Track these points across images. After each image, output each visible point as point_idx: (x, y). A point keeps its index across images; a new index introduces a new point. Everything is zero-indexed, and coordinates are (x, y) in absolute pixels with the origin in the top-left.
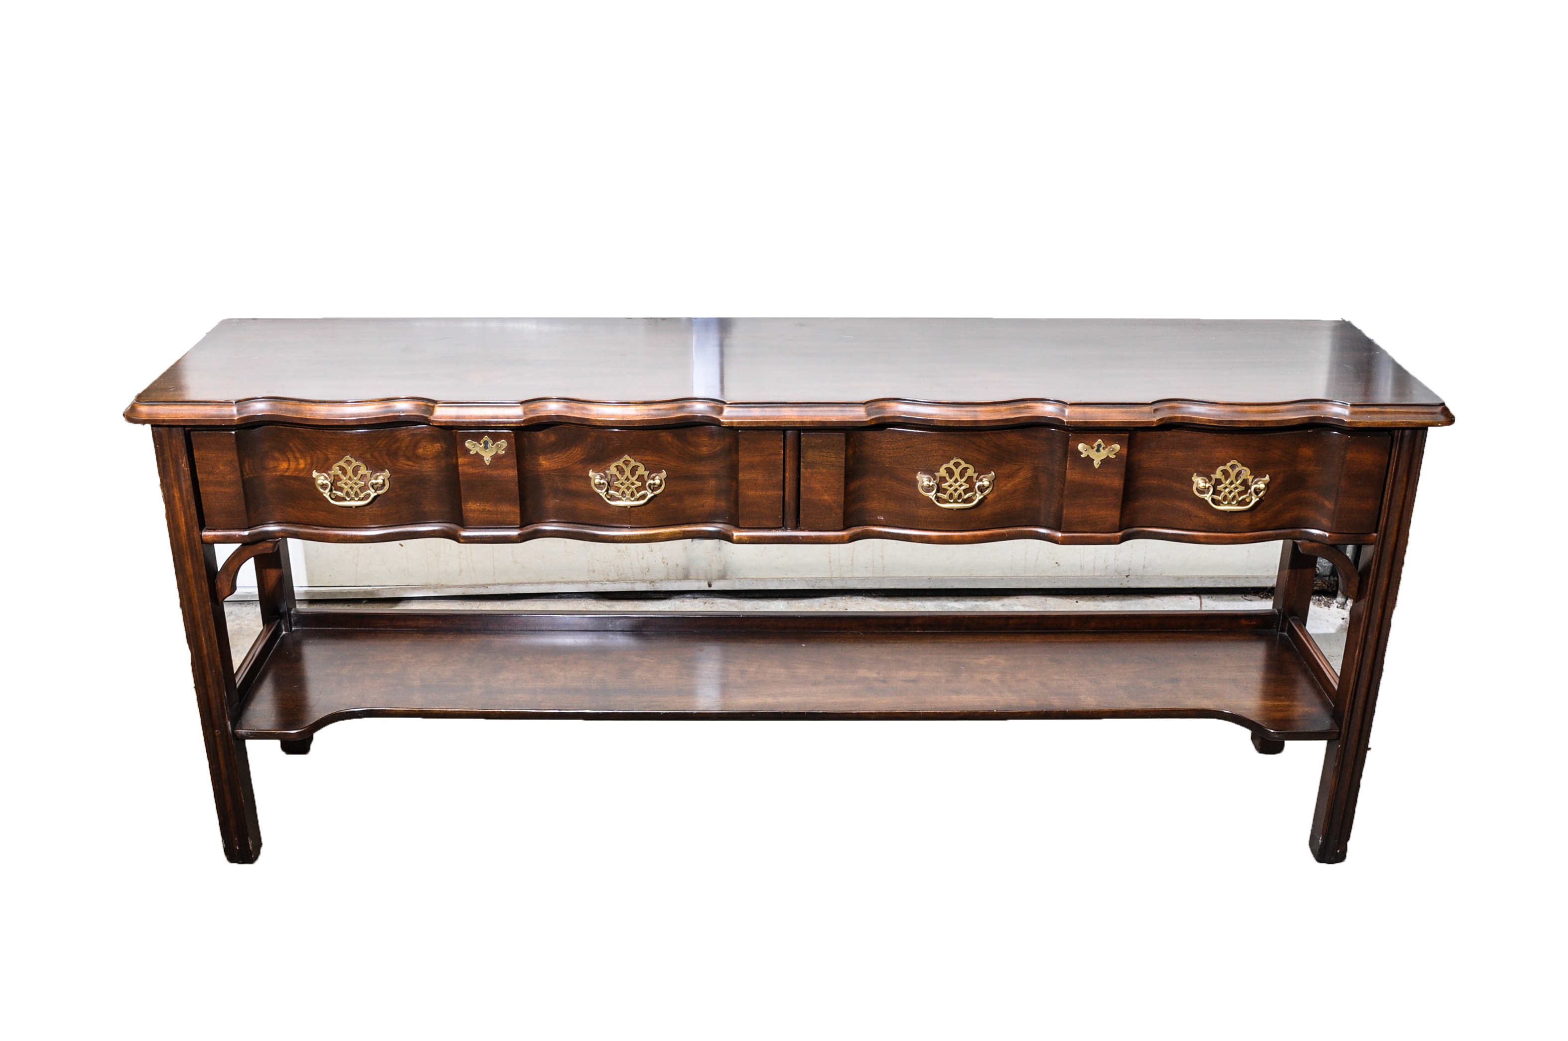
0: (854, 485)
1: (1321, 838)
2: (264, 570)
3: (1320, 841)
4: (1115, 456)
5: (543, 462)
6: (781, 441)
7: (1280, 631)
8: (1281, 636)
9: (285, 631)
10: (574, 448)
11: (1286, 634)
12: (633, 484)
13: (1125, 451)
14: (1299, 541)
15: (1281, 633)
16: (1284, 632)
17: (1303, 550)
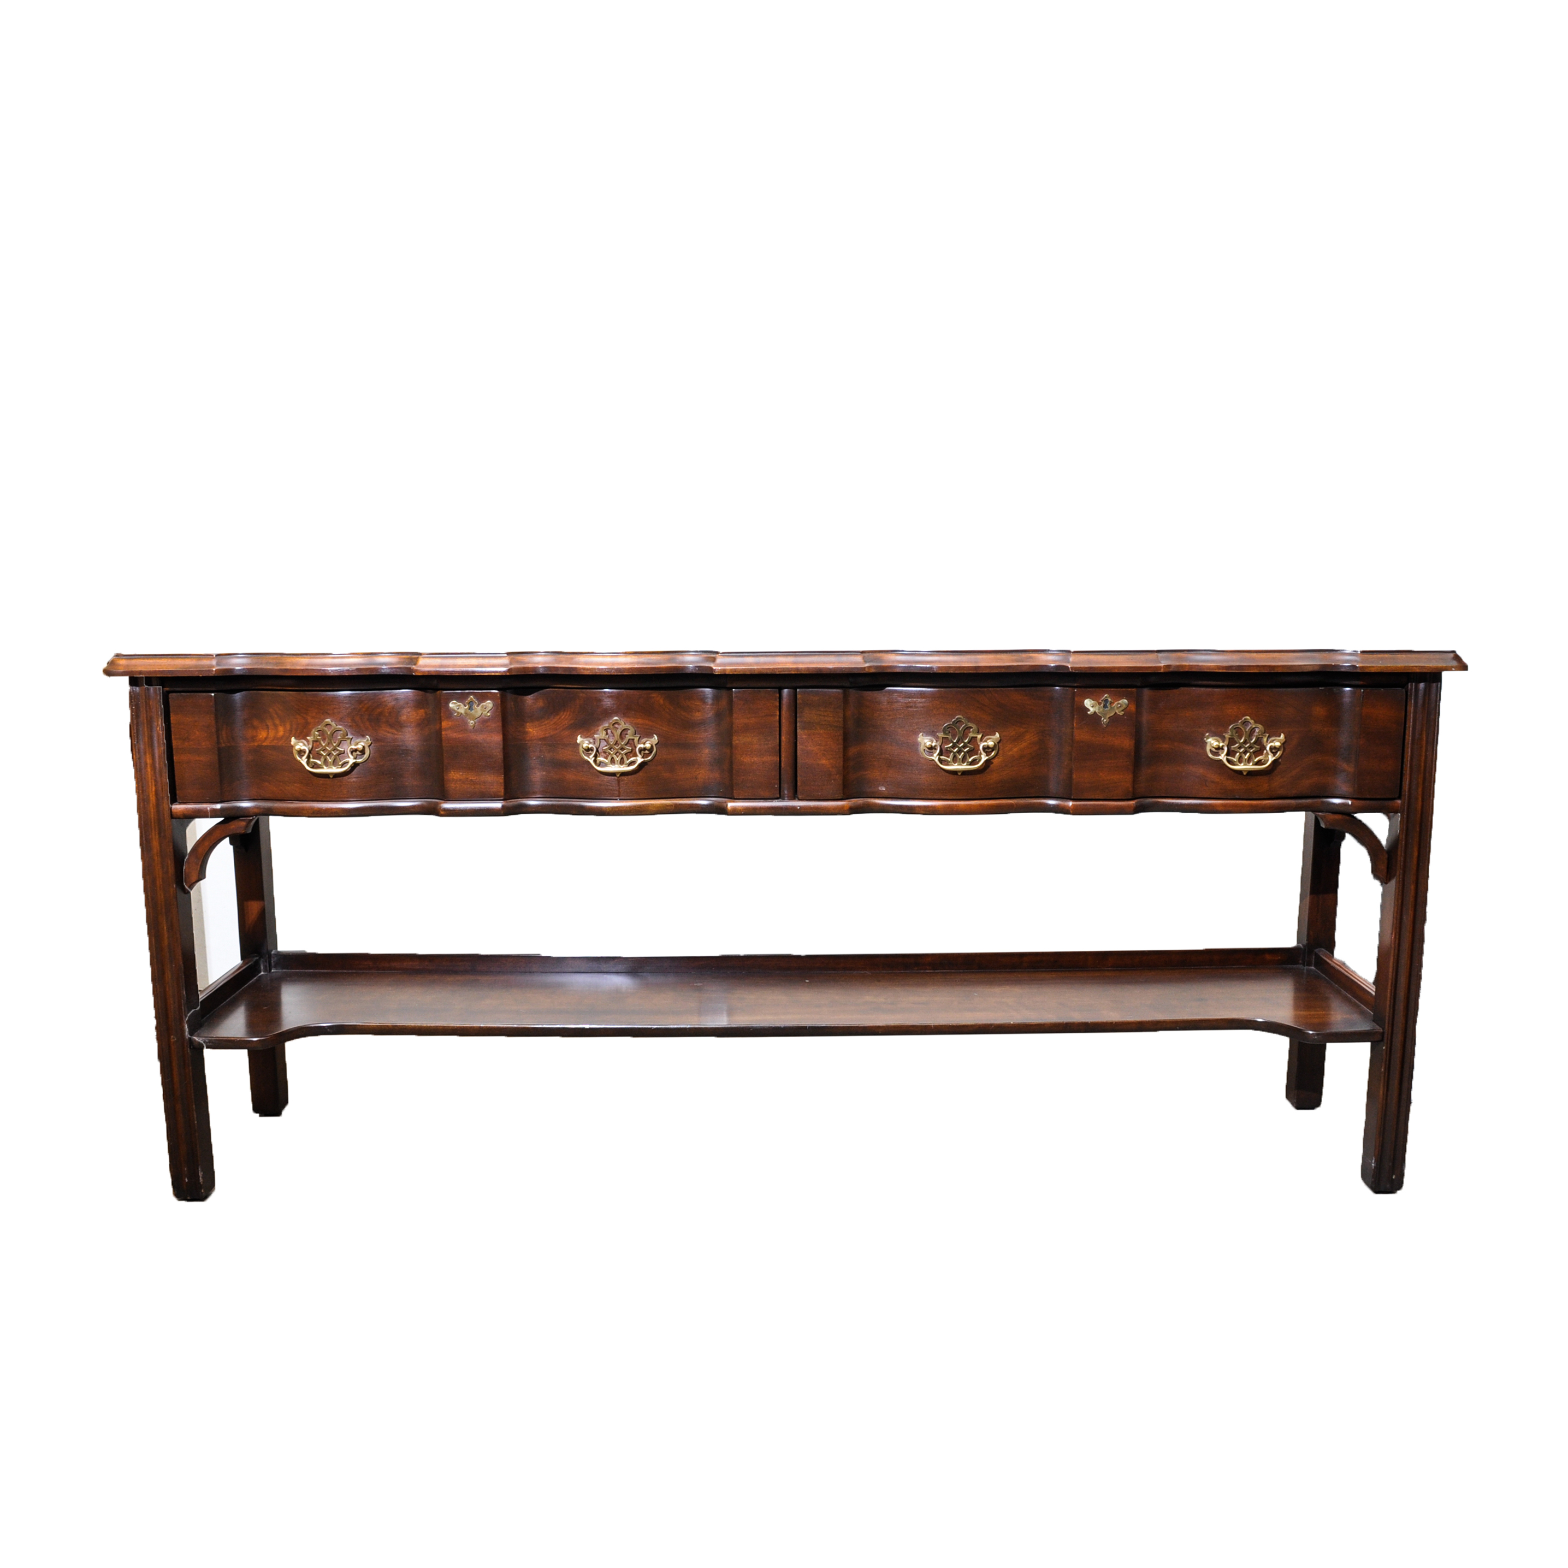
0: (853, 751)
1: (1373, 1161)
2: (245, 903)
3: (1373, 1165)
4: (1123, 713)
5: (530, 730)
6: (776, 700)
7: (1307, 965)
8: (1309, 971)
9: (264, 972)
10: (562, 713)
11: (1313, 968)
12: (622, 749)
13: (1133, 708)
14: (1320, 814)
15: (1307, 967)
16: (1311, 966)
17: (1326, 825)
